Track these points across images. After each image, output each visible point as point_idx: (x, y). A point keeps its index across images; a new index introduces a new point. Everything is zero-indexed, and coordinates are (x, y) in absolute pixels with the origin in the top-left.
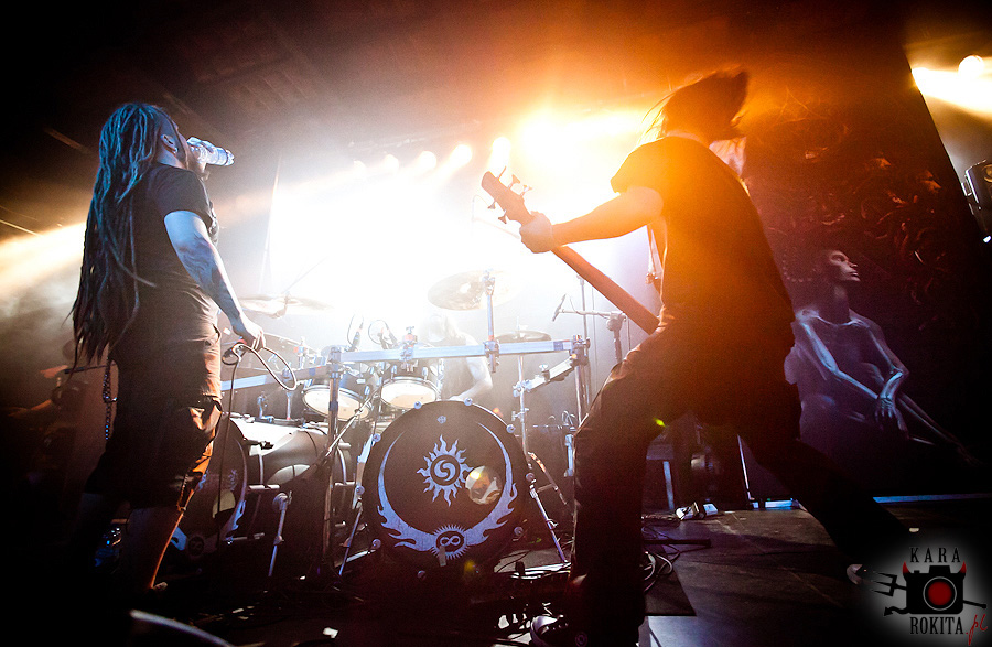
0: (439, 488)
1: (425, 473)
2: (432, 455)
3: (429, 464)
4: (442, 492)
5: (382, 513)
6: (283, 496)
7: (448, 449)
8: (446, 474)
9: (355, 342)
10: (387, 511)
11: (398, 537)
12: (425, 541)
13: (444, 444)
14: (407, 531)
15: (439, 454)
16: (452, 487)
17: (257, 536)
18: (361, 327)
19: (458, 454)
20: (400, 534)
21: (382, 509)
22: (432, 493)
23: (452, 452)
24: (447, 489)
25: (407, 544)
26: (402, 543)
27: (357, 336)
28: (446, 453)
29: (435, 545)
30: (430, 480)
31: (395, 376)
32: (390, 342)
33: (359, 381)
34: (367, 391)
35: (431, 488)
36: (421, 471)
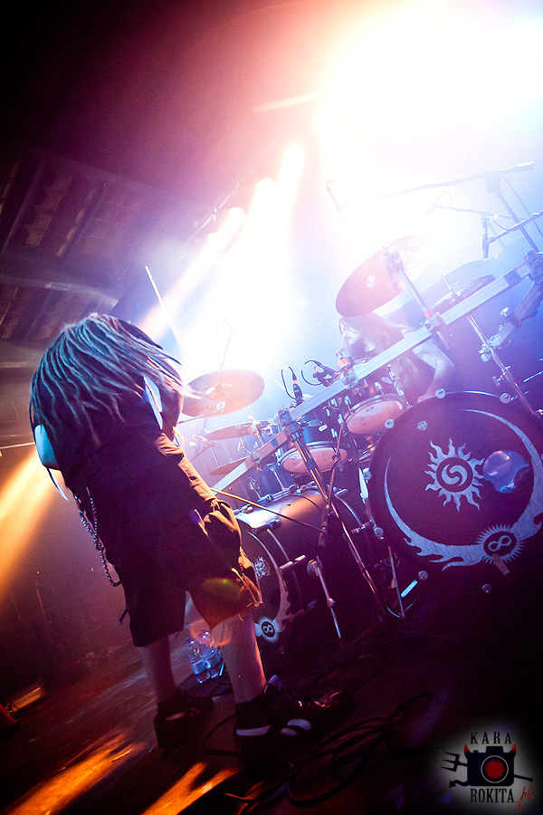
0: (457, 496)
1: (435, 487)
2: (432, 466)
3: (434, 476)
4: (463, 498)
5: (412, 544)
6: (313, 563)
7: (446, 451)
8: (457, 479)
9: (299, 395)
10: (416, 540)
11: (441, 561)
12: (472, 554)
13: (438, 449)
14: (447, 552)
15: (439, 461)
16: (470, 489)
17: (311, 605)
18: (294, 378)
19: (460, 452)
20: (441, 557)
21: (410, 540)
22: (452, 502)
23: (452, 453)
24: (468, 492)
25: (454, 564)
26: (449, 565)
27: (297, 388)
28: (446, 457)
29: (485, 554)
30: (444, 491)
31: (351, 406)
32: (328, 377)
33: (321, 429)
34: (334, 434)
35: (449, 499)
36: (429, 486)
